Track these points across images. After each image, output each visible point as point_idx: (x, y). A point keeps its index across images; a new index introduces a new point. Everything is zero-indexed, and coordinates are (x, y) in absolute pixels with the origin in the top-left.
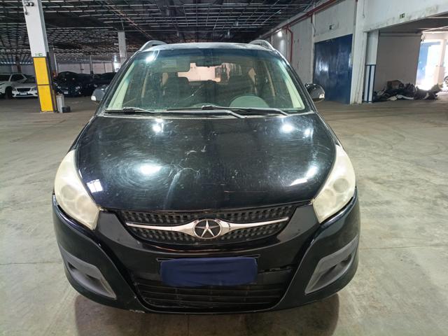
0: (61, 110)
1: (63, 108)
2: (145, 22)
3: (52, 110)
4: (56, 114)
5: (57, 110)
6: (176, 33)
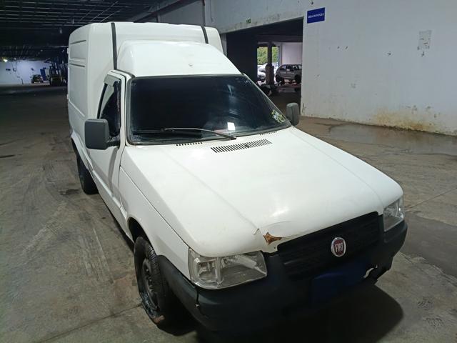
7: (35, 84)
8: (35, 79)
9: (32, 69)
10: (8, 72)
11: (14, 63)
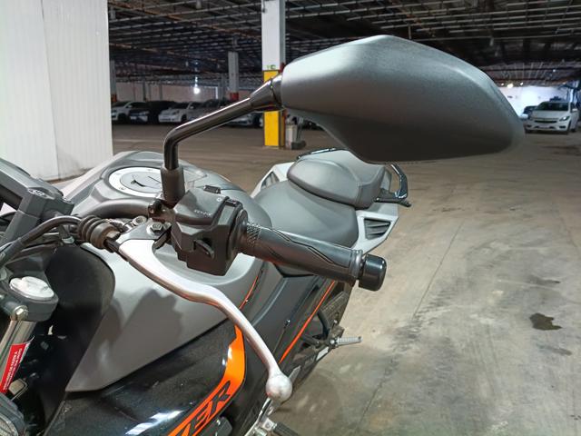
0: (289, 145)
1: (293, 144)
2: (440, 25)
3: (277, 144)
4: (282, 150)
5: (284, 147)
6: (489, 40)
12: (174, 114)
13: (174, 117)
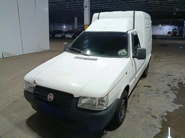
7: (169, 35)
8: (169, 33)
9: (169, 29)
10: (160, 30)
11: (163, 26)
12: (59, 35)
13: (59, 36)
